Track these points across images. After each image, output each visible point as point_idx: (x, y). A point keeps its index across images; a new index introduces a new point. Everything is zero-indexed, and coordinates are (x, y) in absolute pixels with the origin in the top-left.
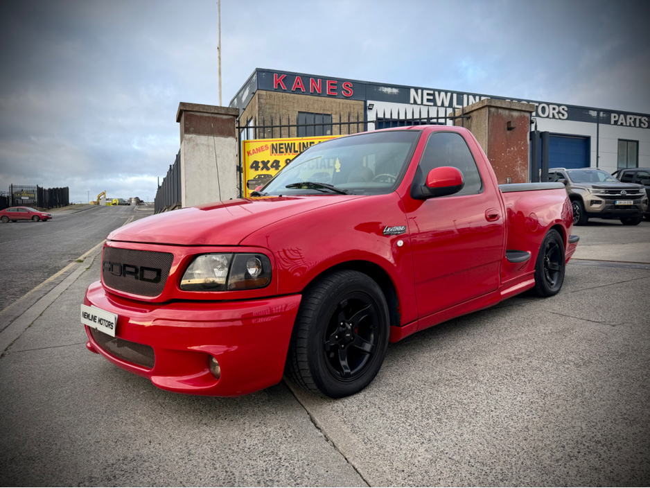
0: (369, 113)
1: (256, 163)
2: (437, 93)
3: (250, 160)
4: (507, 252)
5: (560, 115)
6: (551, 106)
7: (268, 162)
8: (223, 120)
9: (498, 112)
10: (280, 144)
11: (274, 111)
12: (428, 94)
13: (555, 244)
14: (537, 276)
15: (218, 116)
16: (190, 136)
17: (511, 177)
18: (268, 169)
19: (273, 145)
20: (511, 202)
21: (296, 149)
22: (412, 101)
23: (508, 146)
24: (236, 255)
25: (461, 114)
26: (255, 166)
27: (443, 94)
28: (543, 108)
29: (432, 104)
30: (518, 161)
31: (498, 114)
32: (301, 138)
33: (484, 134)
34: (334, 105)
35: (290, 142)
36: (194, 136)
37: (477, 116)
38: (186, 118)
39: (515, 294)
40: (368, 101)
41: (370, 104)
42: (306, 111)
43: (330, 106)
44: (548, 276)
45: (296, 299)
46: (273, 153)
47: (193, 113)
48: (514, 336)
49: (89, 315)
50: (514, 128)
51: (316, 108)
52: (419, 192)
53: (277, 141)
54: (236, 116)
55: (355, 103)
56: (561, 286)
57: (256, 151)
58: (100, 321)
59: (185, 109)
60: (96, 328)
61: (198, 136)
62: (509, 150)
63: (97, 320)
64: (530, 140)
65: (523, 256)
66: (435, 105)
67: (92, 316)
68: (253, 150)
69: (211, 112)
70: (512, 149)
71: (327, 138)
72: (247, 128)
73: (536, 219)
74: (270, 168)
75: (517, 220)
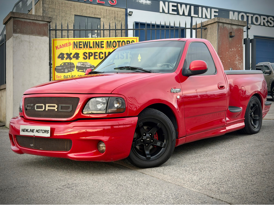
0: (129, 17)
1: (62, 54)
2: (179, 5)
3: (58, 53)
4: (229, 107)
5: (269, 23)
6: (262, 17)
7: (71, 54)
8: (40, 25)
9: (224, 26)
10: (79, 42)
11: (56, 14)
12: (173, 6)
13: (256, 105)
14: (246, 121)
15: (37, 22)
16: (17, 35)
18: (71, 59)
19: (74, 42)
20: (231, 81)
21: (91, 46)
22: (161, 10)
23: (230, 48)
24: (110, 98)
25: (200, 26)
26: (61, 56)
27: (184, 6)
28: (257, 18)
29: (176, 13)
30: (237, 57)
32: (94, 38)
33: (215, 40)
34: (102, 11)
35: (87, 41)
36: (19, 35)
37: (211, 28)
38: (14, 23)
39: (233, 131)
40: (128, 9)
41: (130, 12)
42: (81, 15)
43: (99, 11)
44: (252, 122)
45: (136, 119)
46: (74, 48)
47: (19, 19)
48: (234, 148)
49: (28, 129)
50: (234, 36)
51: (88, 13)
52: (186, 73)
53: (77, 40)
54: (49, 22)
55: (118, 11)
56: (260, 129)
57: (62, 46)
58: (37, 131)
59: (14, 16)
60: (34, 135)
61: (23, 35)
62: (231, 50)
63: (35, 131)
64: (244, 44)
65: (238, 109)
66: (178, 14)
67: (31, 130)
68: (60, 45)
69: (32, 19)
70: (233, 49)
71: (112, 39)
72: (56, 30)
73: (245, 90)
74: (72, 58)
75: (235, 90)
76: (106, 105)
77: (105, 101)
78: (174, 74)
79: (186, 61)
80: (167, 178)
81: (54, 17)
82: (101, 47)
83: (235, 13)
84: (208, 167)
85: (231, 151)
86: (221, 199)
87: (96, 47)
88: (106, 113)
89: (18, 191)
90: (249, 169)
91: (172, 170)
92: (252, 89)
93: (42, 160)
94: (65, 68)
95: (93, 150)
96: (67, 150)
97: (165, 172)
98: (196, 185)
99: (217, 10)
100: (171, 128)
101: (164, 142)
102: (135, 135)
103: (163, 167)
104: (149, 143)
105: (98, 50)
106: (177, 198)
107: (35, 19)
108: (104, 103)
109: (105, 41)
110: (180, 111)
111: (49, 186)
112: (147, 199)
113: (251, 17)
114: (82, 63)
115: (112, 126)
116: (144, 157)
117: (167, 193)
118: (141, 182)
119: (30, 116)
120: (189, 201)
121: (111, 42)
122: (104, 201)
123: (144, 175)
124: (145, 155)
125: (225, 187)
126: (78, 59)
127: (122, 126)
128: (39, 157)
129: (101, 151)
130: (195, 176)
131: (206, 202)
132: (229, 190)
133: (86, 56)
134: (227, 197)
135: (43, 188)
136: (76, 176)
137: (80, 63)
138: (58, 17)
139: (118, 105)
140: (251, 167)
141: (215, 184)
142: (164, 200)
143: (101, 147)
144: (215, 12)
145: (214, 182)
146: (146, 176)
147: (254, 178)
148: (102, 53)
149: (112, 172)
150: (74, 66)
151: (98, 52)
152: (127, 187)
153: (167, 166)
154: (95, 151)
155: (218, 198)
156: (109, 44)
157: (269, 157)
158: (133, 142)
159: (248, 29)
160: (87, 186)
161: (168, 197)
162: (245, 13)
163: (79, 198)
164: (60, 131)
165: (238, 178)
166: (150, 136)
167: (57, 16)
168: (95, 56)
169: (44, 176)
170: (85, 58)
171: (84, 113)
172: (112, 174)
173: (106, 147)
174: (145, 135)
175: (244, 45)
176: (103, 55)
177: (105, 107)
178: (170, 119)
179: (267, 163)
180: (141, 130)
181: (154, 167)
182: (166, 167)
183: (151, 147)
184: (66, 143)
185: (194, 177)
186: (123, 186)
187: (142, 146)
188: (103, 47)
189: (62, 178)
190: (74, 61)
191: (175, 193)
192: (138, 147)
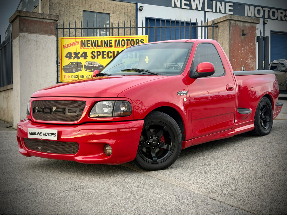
1: (70, 54)
3: (65, 52)
4: (238, 109)
7: (79, 53)
8: (47, 23)
9: (236, 23)
10: (87, 41)
11: (63, 9)
13: (266, 106)
14: (255, 123)
15: (44, 20)
16: (24, 34)
17: (244, 66)
18: (78, 58)
19: (82, 41)
20: (240, 81)
21: (99, 45)
22: (173, 5)
23: (242, 46)
24: (116, 101)
25: (212, 24)
26: (69, 56)
30: (249, 56)
31: (236, 25)
32: (102, 37)
33: (227, 38)
34: (112, 6)
35: (95, 40)
36: (26, 34)
37: (222, 26)
38: (21, 22)
39: (243, 132)
40: (138, 4)
41: (140, 7)
42: (89, 10)
43: (108, 6)
44: (263, 124)
45: (142, 122)
46: (82, 47)
47: (26, 18)
48: (242, 150)
49: (36, 132)
50: (246, 34)
51: (97, 8)
52: (193, 75)
53: (85, 39)
54: (57, 21)
55: (128, 6)
56: (271, 130)
57: (70, 45)
58: (45, 134)
59: (20, 15)
60: (42, 138)
61: (29, 34)
62: (243, 49)
63: (42, 134)
64: (257, 41)
65: (247, 111)
66: (191, 8)
67: (38, 133)
68: (68, 44)
69: (39, 17)
70: (245, 48)
71: (121, 38)
72: (63, 29)
73: (254, 91)
74: (80, 57)
75: (244, 91)
76: (112, 108)
77: (111, 105)
78: (181, 77)
79: (193, 63)
80: (173, 180)
81: (62, 12)
82: (110, 46)
83: (251, 7)
84: (213, 170)
85: (238, 154)
86: (223, 201)
87: (104, 46)
88: (112, 117)
89: (26, 193)
90: (254, 171)
91: (178, 172)
92: (262, 89)
93: (49, 163)
94: (73, 68)
95: (100, 153)
96: (74, 153)
97: (171, 175)
98: (200, 188)
99: (232, 4)
100: (178, 130)
101: (170, 145)
102: (142, 138)
103: (170, 170)
104: (156, 146)
105: (107, 49)
106: (181, 200)
107: (42, 17)
108: (110, 106)
109: (114, 40)
110: (186, 113)
111: (57, 189)
112: (151, 201)
113: (268, 11)
114: (90, 63)
115: (118, 129)
116: (151, 160)
117: (171, 195)
118: (147, 185)
119: (37, 119)
120: (191, 203)
121: (119, 40)
122: (110, 203)
123: (150, 177)
124: (151, 158)
125: (228, 189)
126: (86, 58)
127: (128, 130)
128: (47, 159)
129: (107, 154)
130: (200, 178)
131: (208, 204)
132: (232, 192)
133: (94, 56)
134: (229, 199)
135: (51, 190)
136: (83, 178)
137: (88, 63)
138: (66, 13)
139: (125, 108)
140: (257, 169)
141: (219, 186)
142: (168, 202)
143: (108, 150)
144: (230, 6)
145: (218, 185)
146: (152, 178)
147: (258, 181)
148: (111, 53)
149: (118, 175)
150: (82, 66)
151: (107, 51)
152: (133, 189)
153: (173, 168)
154: (102, 154)
155: (220, 200)
156: (118, 43)
157: (276, 160)
158: (139, 145)
159: (265, 23)
160: (94, 189)
161: (172, 199)
162: (261, 7)
163: (85, 201)
164: (67, 134)
165: (242, 180)
166: (156, 139)
167: (64, 11)
168: (103, 55)
169: (51, 179)
170: (93, 57)
171: (91, 116)
172: (118, 176)
173: (113, 150)
174: (152, 138)
175: (257, 43)
176: (112, 54)
177: (111, 111)
178: (176, 122)
179: (273, 166)
180: (148, 133)
181: (160, 170)
182: (172, 170)
183: (158, 150)
184: (73, 146)
185: (199, 180)
186: (128, 188)
187: (148, 149)
188: (112, 46)
189: (69, 181)
190: (82, 60)
191: (179, 195)
192: (144, 150)
